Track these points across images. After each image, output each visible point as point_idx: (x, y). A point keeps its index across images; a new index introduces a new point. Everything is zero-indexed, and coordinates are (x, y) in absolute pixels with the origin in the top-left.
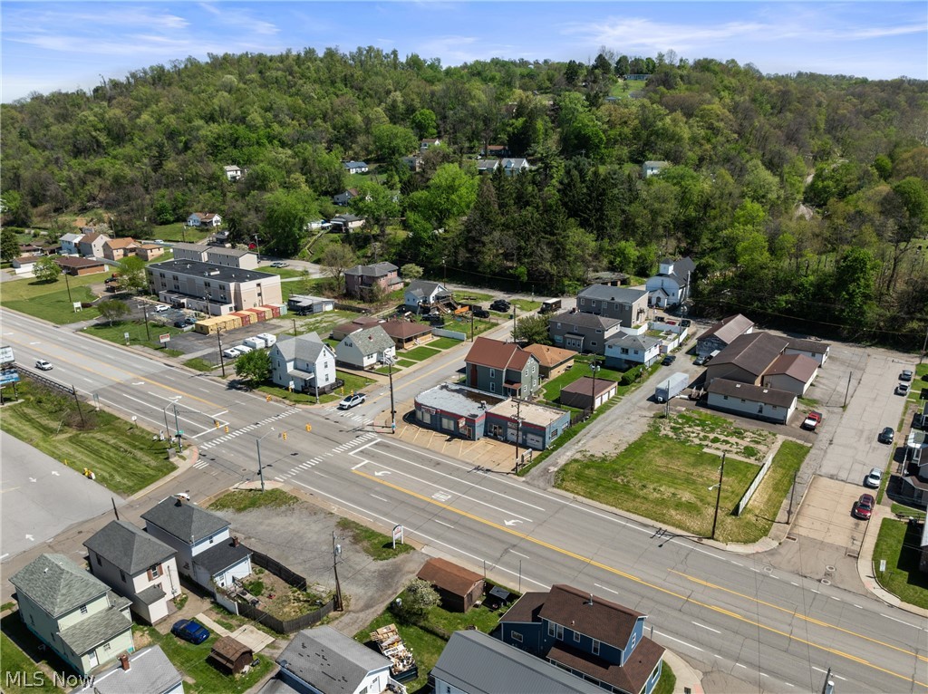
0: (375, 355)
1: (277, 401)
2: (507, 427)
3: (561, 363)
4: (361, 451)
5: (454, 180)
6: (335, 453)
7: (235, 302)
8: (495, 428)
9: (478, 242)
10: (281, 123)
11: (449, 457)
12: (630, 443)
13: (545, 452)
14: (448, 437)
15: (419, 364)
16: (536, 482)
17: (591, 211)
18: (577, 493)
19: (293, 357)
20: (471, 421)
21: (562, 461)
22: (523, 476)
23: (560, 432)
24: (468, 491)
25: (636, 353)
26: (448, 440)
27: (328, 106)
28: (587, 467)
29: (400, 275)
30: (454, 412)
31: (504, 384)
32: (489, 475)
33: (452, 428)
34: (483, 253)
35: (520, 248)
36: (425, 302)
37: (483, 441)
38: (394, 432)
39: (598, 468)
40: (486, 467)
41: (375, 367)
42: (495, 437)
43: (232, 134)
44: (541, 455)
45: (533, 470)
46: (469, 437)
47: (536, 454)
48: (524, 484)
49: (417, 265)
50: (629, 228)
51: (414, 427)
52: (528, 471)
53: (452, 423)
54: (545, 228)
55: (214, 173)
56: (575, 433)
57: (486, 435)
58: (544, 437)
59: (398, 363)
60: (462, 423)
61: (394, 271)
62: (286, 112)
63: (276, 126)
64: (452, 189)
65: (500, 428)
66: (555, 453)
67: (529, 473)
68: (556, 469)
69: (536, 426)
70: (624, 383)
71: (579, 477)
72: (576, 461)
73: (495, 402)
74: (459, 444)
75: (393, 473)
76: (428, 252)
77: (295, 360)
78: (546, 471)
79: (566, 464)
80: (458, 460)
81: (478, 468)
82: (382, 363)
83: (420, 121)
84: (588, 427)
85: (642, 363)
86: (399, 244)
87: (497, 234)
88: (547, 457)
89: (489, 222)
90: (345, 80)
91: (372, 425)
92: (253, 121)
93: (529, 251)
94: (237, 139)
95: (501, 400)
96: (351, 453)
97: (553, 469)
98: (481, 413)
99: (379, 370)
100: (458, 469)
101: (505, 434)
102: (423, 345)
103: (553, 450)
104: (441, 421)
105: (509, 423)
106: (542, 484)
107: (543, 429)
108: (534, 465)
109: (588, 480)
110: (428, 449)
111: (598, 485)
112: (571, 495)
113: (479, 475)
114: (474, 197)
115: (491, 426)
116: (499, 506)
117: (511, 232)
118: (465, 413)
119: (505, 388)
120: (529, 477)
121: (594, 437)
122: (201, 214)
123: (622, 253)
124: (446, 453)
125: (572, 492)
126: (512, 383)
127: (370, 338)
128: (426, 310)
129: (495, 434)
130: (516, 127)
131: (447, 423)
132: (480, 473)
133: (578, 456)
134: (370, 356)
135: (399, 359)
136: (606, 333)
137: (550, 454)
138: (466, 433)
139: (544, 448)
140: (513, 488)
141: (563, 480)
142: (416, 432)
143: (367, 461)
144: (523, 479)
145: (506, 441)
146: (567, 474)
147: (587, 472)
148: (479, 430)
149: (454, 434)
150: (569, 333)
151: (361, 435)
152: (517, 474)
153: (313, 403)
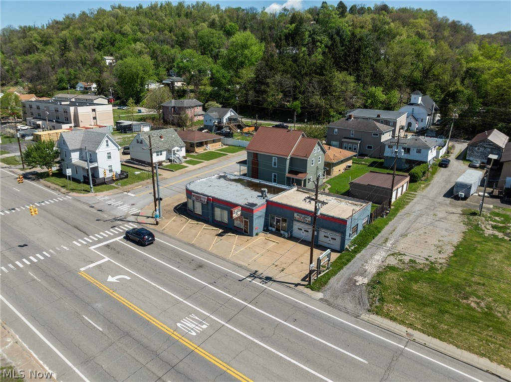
0: (164, 153)
1: (54, 189)
2: (293, 219)
3: (342, 162)
4: (108, 246)
5: (247, 40)
6: (74, 248)
7: (74, 123)
8: (278, 221)
9: (264, 84)
10: (143, 32)
11: (217, 256)
12: (455, 244)
13: (346, 255)
14: (221, 231)
15: (205, 163)
16: (339, 301)
17: (349, 63)
18: (411, 325)
19: (78, 147)
20: (248, 210)
21: (372, 267)
22: (318, 290)
23: (360, 228)
24: (235, 315)
25: (419, 151)
26: (220, 235)
27: (173, 24)
28: (415, 279)
29: (205, 109)
30: (228, 200)
31: (287, 175)
32: (270, 287)
33: (226, 220)
34: (267, 92)
35: (295, 87)
36: (219, 123)
37: (262, 237)
38: (157, 223)
39: (431, 281)
40: (265, 274)
41: (164, 164)
42: (278, 233)
43: (112, 37)
44: (339, 258)
45: (333, 281)
46: (245, 231)
47: (335, 256)
48: (323, 305)
49: (217, 103)
50: (377, 78)
51: (183, 218)
52: (326, 283)
53: (226, 213)
54: (315, 70)
55: (96, 59)
56: (378, 230)
57: (266, 229)
58: (343, 233)
59: (186, 162)
60: (237, 213)
61: (200, 106)
62: (147, 26)
63: (139, 34)
64: (244, 46)
65: (284, 221)
66: (358, 256)
67: (327, 286)
68: (366, 281)
69: (333, 218)
70: (413, 179)
71: (406, 296)
72: (392, 268)
73: (277, 191)
74: (233, 239)
75: (134, 278)
76: (227, 95)
77: (80, 150)
78: (351, 282)
79: (379, 274)
80: (228, 261)
81: (254, 275)
82: (170, 161)
83: (229, 30)
84: (390, 223)
85: (426, 162)
86: (207, 94)
87: (278, 77)
88: (349, 261)
89: (272, 68)
90: (187, 15)
91: (137, 215)
92: (125, 30)
93: (302, 89)
94: (115, 40)
95: (284, 190)
96: (92, 248)
97: (362, 280)
98: (261, 202)
99: (167, 166)
100: (226, 275)
101: (290, 229)
102: (213, 150)
103: (356, 251)
104: (213, 210)
105: (295, 215)
106: (350, 306)
107: (343, 222)
108: (334, 273)
109: (421, 302)
110: (192, 245)
111: (442, 312)
112: (402, 329)
113: (256, 288)
114: (261, 53)
115: (273, 218)
116: (287, 351)
117: (289, 76)
118: (242, 201)
119: (289, 178)
120: (328, 292)
121: (404, 235)
122: (84, 83)
123: (373, 96)
124: (214, 252)
125: (402, 322)
126: (296, 173)
127: (161, 137)
128: (219, 127)
129: (278, 230)
130: (291, 30)
131: (220, 214)
132: (256, 282)
133: (392, 261)
134: (159, 153)
135: (188, 159)
136: (382, 136)
137: (353, 257)
138: (242, 226)
139: (342, 249)
140: (306, 311)
141: (382, 300)
142: (184, 224)
143: (107, 259)
144: (320, 295)
145: (292, 238)
146: (385, 289)
147: (415, 287)
148: (258, 222)
149: (228, 228)
150: (345, 138)
151: (118, 226)
152: (309, 286)
153: (87, 191)
